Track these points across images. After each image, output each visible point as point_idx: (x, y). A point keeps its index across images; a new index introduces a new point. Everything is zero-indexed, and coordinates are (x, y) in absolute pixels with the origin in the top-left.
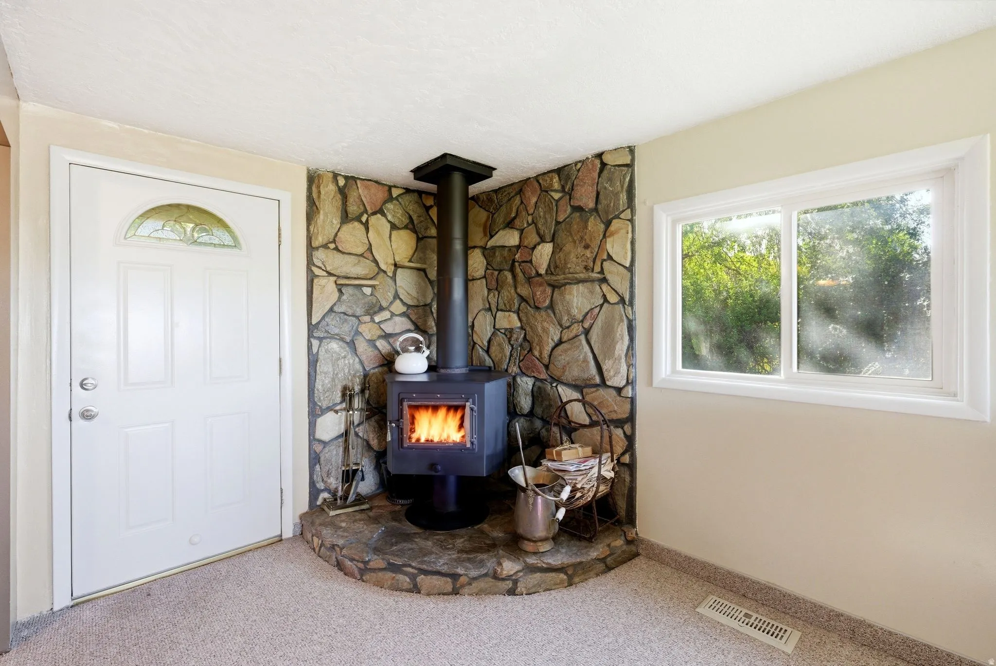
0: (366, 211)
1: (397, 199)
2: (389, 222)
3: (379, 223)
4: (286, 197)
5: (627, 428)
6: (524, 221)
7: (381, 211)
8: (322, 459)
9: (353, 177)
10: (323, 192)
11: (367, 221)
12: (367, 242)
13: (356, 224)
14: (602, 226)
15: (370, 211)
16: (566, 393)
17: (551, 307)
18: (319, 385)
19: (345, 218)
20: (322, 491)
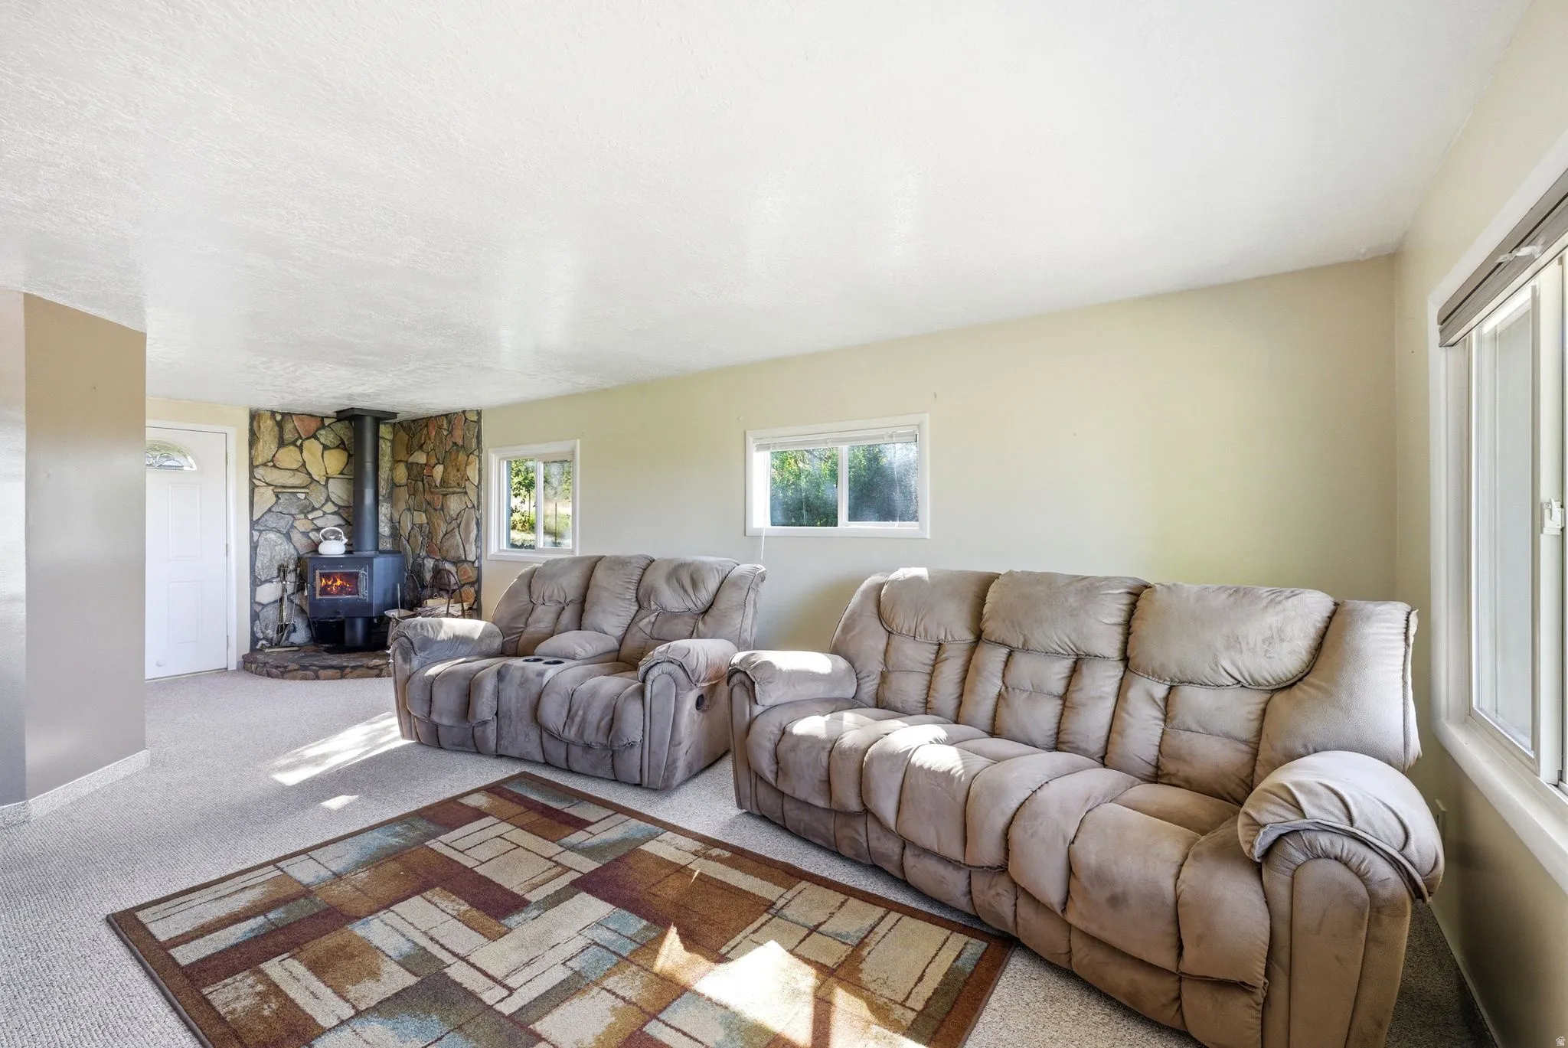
0: (301, 438)
1: (329, 426)
2: (322, 444)
3: (313, 447)
4: (232, 432)
5: (476, 586)
6: (429, 447)
7: (315, 437)
8: (261, 617)
9: (290, 414)
10: (262, 427)
11: (301, 445)
12: (301, 460)
13: (292, 447)
14: (466, 458)
15: (304, 437)
16: (448, 566)
17: (442, 509)
18: (258, 564)
19: (282, 443)
20: (261, 639)
